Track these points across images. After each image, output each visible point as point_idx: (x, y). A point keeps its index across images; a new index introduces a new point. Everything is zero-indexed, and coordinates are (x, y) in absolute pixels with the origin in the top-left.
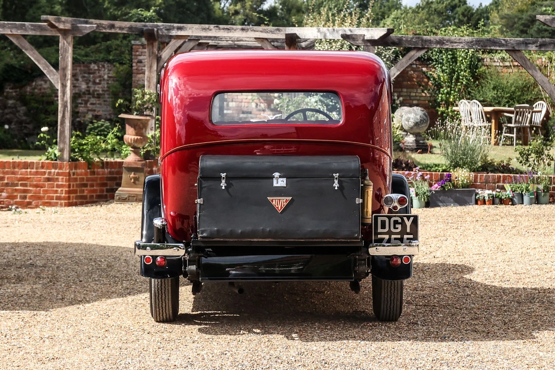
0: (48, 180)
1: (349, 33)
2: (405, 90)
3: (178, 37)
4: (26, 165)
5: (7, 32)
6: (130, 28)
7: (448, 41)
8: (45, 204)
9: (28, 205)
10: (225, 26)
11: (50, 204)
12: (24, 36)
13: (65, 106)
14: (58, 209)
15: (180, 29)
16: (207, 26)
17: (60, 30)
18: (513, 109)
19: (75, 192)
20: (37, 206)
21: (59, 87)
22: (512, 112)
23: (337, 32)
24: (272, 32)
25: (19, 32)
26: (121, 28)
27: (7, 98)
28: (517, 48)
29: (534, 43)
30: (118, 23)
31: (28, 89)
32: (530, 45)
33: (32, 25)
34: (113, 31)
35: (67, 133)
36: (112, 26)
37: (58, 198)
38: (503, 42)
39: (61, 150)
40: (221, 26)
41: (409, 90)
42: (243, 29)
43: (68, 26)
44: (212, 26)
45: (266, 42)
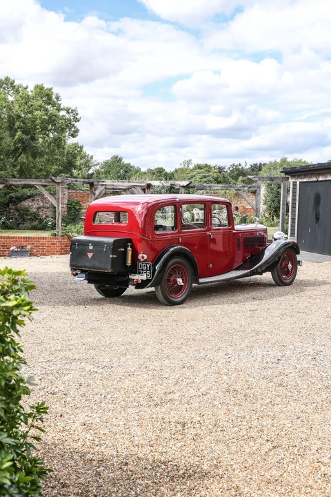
0: (53, 244)
4: (44, 238)
5: (34, 183)
8: (52, 254)
9: (44, 255)
11: (54, 254)
12: (42, 185)
13: (59, 214)
14: (57, 256)
17: (57, 183)
19: (63, 249)
20: (48, 255)
21: (56, 206)
25: (40, 184)
27: (11, 209)
30: (79, 180)
31: (19, 205)
33: (45, 181)
34: (77, 183)
35: (60, 225)
37: (57, 251)
38: (235, 187)
39: (58, 232)
40: (120, 181)
42: (128, 182)
43: (60, 181)
45: (138, 187)
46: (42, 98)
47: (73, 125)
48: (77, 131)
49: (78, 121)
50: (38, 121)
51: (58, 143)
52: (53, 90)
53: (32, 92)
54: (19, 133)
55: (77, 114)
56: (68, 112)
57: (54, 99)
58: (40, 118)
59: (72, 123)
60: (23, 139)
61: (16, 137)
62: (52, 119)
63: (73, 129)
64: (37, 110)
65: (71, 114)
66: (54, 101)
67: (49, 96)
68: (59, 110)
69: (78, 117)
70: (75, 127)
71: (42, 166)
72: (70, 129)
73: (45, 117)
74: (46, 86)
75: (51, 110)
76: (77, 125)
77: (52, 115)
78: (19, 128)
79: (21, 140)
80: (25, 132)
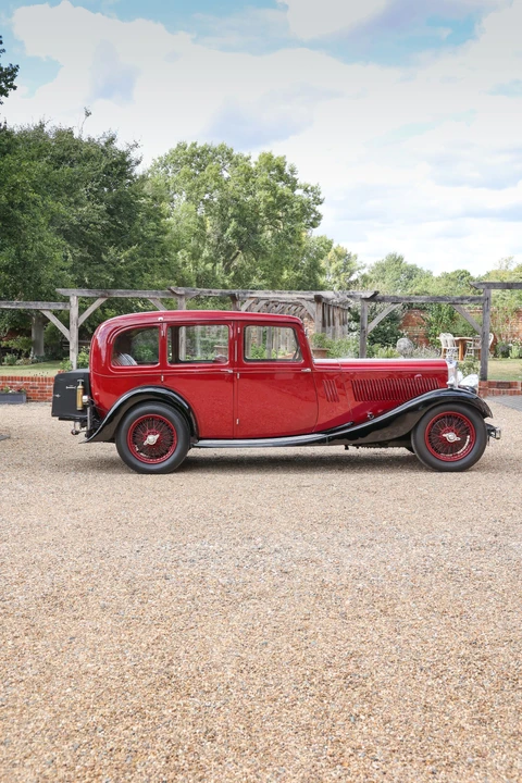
1: (352, 294)
2: (410, 327)
3: (251, 298)
6: (222, 293)
7: (413, 298)
10: (279, 291)
15: (251, 293)
16: (268, 291)
17: (178, 295)
18: (472, 338)
22: (471, 340)
23: (345, 293)
24: (307, 294)
25: (155, 296)
26: (215, 293)
28: (456, 302)
29: (467, 298)
32: (465, 300)
33: (162, 292)
36: (210, 292)
38: (448, 298)
40: (277, 291)
41: (413, 327)
42: (289, 293)
46: (269, 171)
47: (314, 210)
48: (319, 217)
49: (321, 203)
50: (262, 206)
51: (292, 237)
52: (286, 160)
53: (256, 163)
54: (233, 223)
55: (319, 193)
56: (306, 190)
57: (287, 170)
58: (265, 201)
59: (312, 206)
60: (239, 232)
61: (228, 230)
62: (282, 201)
63: (313, 216)
64: (261, 189)
65: (311, 194)
66: (287, 176)
67: (280, 169)
68: (293, 188)
69: (321, 197)
70: (316, 213)
71: (265, 270)
72: (309, 215)
73: (271, 199)
74: (276, 154)
75: (282, 187)
76: (319, 208)
77: (282, 196)
78: (233, 216)
79: (236, 234)
80: (242, 222)
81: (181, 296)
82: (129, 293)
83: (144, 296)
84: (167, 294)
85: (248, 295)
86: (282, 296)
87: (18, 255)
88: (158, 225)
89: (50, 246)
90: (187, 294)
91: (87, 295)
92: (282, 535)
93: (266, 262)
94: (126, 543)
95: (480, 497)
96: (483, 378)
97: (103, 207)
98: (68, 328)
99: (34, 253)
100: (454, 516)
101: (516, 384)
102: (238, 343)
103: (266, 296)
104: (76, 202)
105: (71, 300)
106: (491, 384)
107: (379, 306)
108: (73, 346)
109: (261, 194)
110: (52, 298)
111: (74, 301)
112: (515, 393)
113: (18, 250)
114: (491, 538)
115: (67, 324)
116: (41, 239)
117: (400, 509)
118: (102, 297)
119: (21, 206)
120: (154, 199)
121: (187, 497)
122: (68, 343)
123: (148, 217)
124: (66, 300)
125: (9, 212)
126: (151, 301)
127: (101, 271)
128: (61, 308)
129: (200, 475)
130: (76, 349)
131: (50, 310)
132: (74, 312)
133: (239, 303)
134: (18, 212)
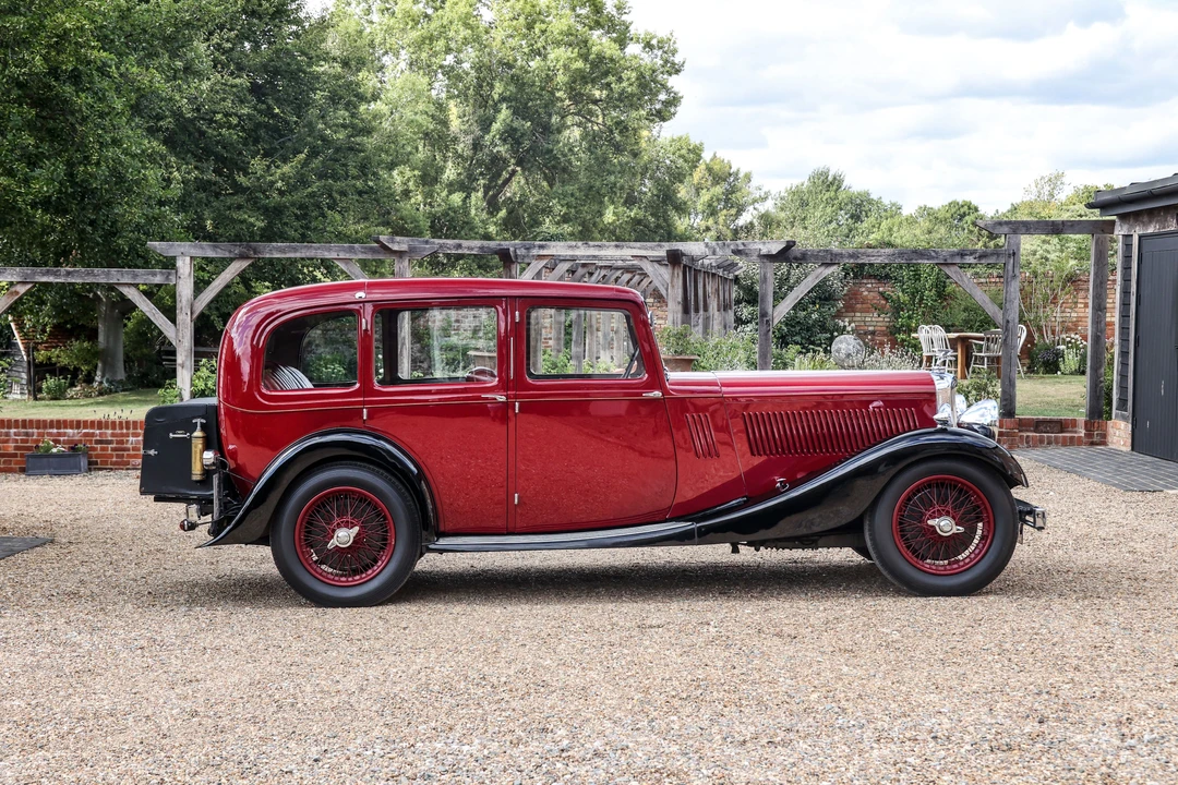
1: (741, 247)
2: (858, 314)
3: (540, 257)
5: (334, 255)
6: (481, 248)
7: (863, 254)
10: (596, 243)
15: (541, 247)
16: (574, 243)
17: (396, 252)
18: (982, 335)
22: (981, 339)
23: (728, 246)
24: (652, 249)
25: (347, 256)
26: (469, 248)
28: (949, 261)
29: (971, 254)
30: (465, 243)
32: (967, 257)
33: (362, 248)
34: (460, 252)
36: (459, 246)
38: (933, 254)
40: (591, 243)
41: (864, 315)
42: (617, 246)
44: (580, 243)
45: (645, 260)
46: (574, 9)
47: (664, 86)
48: (674, 101)
49: (677, 72)
50: (561, 78)
51: (620, 138)
54: (504, 113)
55: (674, 52)
56: (648, 46)
58: (566, 68)
59: (660, 77)
60: (515, 130)
61: (496, 126)
62: (602, 68)
63: (663, 97)
64: (558, 44)
65: (660, 53)
66: (611, 19)
67: (596, 4)
68: (622, 42)
69: (677, 59)
70: (668, 91)
71: (568, 206)
72: (654, 96)
73: (580, 64)
75: (601, 42)
76: (673, 82)
77: (601, 58)
78: (503, 99)
79: (510, 134)
80: (520, 111)
81: (400, 254)
82: (295, 250)
83: (327, 255)
84: (373, 250)
85: (535, 252)
86: (602, 253)
87: (71, 175)
88: (353, 116)
89: (134, 156)
90: (412, 250)
91: (211, 254)
92: (608, 724)
93: (569, 188)
94: (292, 745)
95: (1007, 646)
96: (1008, 410)
97: (243, 81)
98: (174, 321)
99: (104, 170)
100: (954, 683)
101: (1074, 423)
102: (516, 343)
103: (570, 253)
104: (187, 69)
105: (179, 263)
106: (1024, 425)
107: (796, 272)
108: (184, 356)
109: (559, 55)
110: (140, 262)
111: (184, 266)
112: (1072, 442)
113: (70, 164)
114: (1031, 727)
115: (170, 313)
116: (116, 142)
117: (845, 669)
118: (242, 257)
119: (75, 78)
120: (346, 64)
121: (416, 651)
122: (174, 353)
123: (334, 99)
124: (169, 264)
125: (50, 88)
126: (342, 266)
127: (239, 207)
128: (158, 280)
129: (441, 607)
130: (190, 363)
131: (136, 286)
132: (185, 289)
133: (516, 268)
134: (68, 89)
